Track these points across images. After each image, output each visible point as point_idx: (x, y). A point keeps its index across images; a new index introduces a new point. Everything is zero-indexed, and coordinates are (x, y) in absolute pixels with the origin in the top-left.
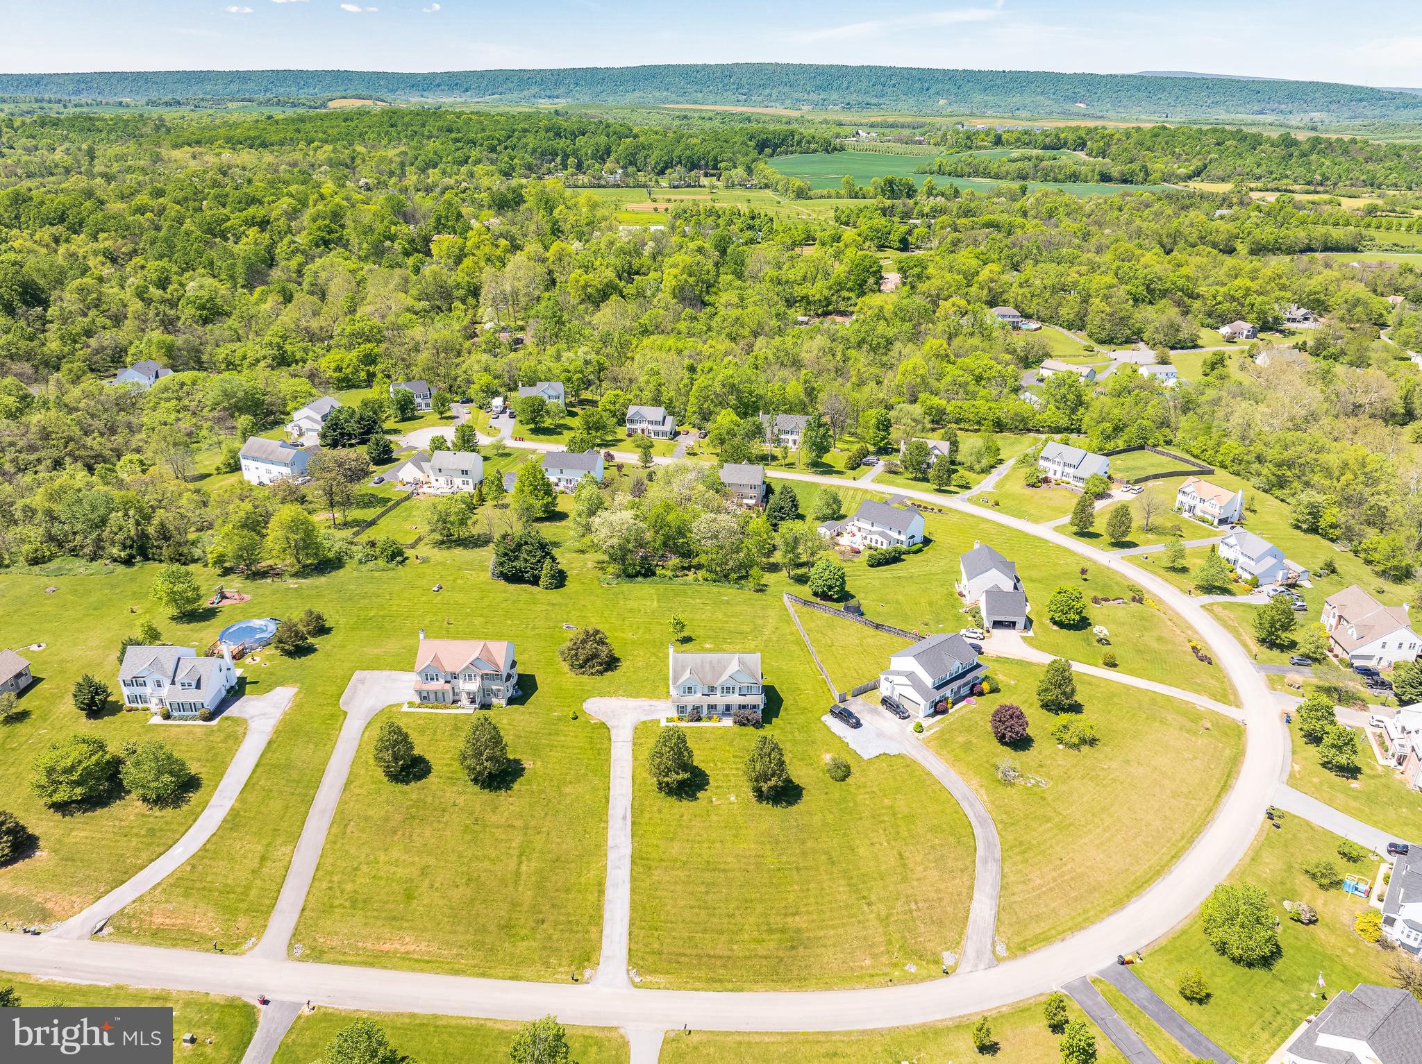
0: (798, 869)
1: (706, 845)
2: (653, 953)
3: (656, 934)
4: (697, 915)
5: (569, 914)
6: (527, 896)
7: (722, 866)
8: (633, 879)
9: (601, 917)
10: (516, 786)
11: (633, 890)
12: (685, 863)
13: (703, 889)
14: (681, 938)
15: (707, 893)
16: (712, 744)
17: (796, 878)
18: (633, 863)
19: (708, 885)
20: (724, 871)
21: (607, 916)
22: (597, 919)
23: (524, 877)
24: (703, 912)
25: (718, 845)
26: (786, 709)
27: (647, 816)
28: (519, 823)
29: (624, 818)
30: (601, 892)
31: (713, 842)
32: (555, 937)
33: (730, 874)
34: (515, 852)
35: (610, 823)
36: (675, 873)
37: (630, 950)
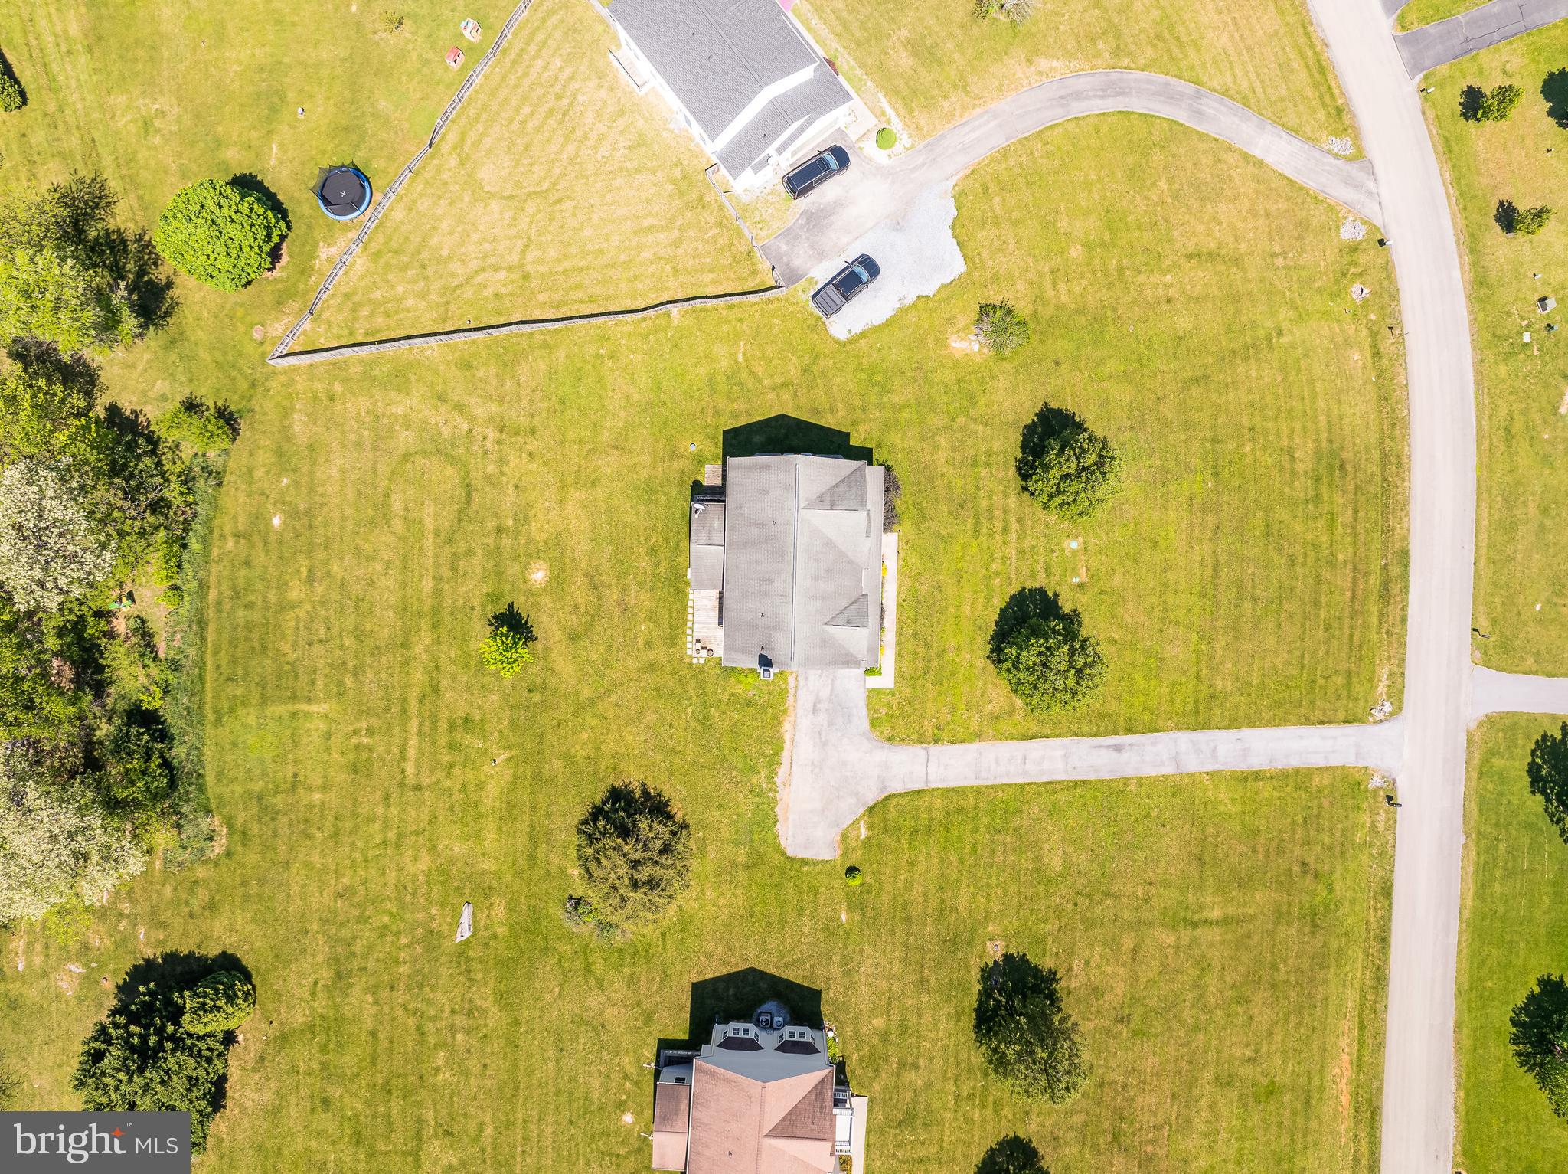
0: (1216, 440)
1: (1171, 599)
2: (1348, 685)
3: (1321, 681)
4: (1291, 615)
5: (1293, 824)
6: (1262, 898)
7: (1209, 571)
8: (1234, 724)
9: (1297, 772)
10: (1047, 963)
11: (1253, 723)
12: (1202, 635)
13: (1247, 605)
14: (1327, 642)
15: (1254, 599)
16: (949, 581)
17: (1231, 445)
18: (1206, 726)
19: (1240, 596)
20: (1216, 568)
21: (1295, 763)
22: (1299, 778)
23: (1231, 910)
24: (1286, 606)
25: (1171, 576)
26: (816, 411)
27: (1112, 706)
28: (1128, 942)
29: (1118, 748)
30: (1257, 776)
31: (1166, 585)
32: (1327, 841)
33: (1223, 559)
34: (1186, 935)
35: (1129, 772)
36: (1219, 653)
37: (1347, 722)
